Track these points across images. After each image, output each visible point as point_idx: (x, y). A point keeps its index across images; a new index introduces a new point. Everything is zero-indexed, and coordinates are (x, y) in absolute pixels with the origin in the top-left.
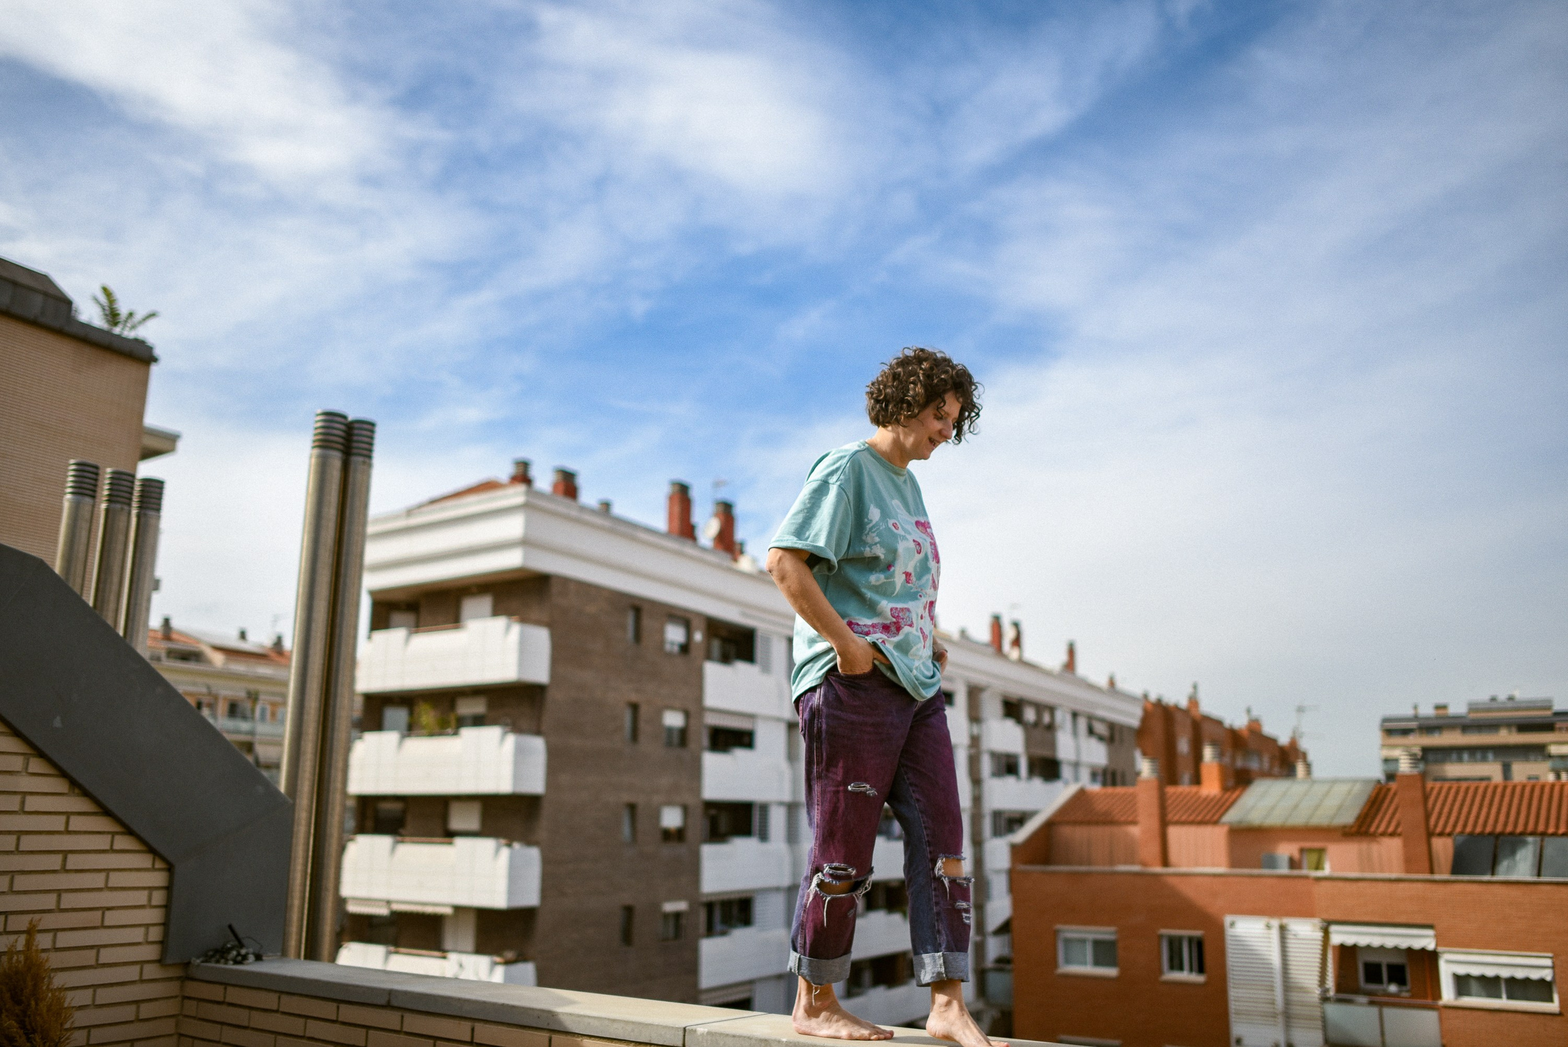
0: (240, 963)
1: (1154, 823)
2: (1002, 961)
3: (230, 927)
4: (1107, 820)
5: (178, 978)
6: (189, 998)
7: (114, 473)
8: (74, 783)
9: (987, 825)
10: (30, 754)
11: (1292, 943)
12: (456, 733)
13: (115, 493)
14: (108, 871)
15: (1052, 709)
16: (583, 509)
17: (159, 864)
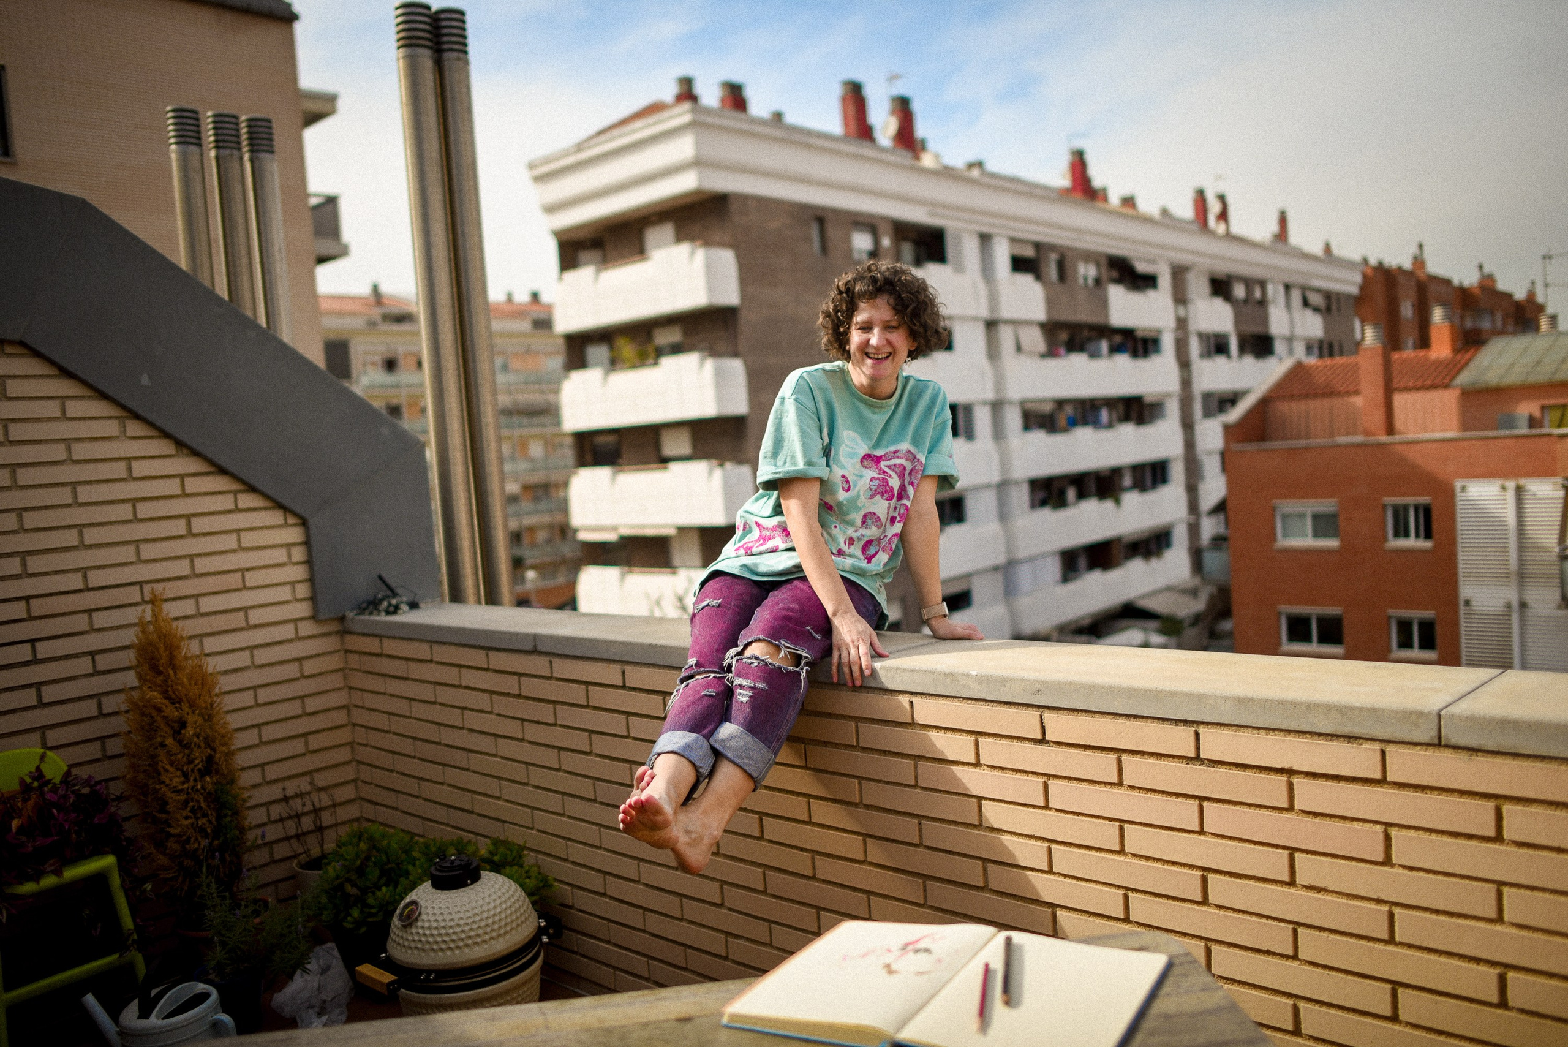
0: (395, 612)
1: (1379, 392)
2: (1219, 541)
3: (380, 578)
4: (1329, 392)
5: (338, 633)
6: (351, 652)
7: (215, 116)
8: (180, 444)
9: (1198, 408)
10: (126, 417)
11: (1529, 504)
12: (656, 363)
13: (220, 138)
14: (238, 531)
15: (1263, 284)
16: (754, 121)
17: (291, 520)
